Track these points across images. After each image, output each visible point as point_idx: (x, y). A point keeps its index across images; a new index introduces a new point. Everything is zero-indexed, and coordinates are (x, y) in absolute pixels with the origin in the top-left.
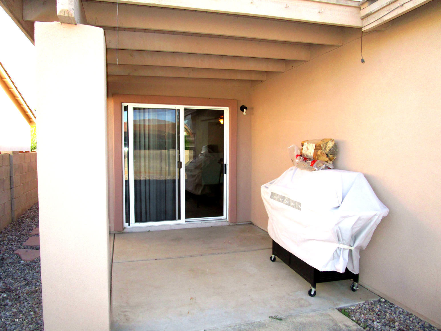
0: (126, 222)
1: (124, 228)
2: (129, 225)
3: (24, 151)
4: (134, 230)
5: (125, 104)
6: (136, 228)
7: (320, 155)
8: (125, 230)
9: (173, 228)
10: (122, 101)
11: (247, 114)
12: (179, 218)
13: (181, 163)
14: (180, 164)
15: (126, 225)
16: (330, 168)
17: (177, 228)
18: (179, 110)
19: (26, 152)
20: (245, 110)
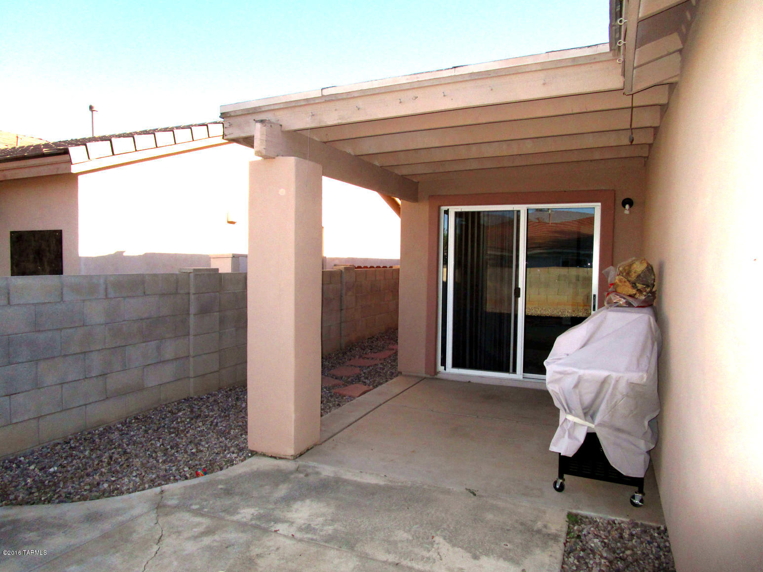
0: (442, 365)
1: (436, 372)
2: (445, 369)
3: (382, 267)
4: (450, 378)
5: (445, 208)
6: (453, 374)
7: (618, 285)
8: (439, 376)
9: (504, 384)
10: (440, 205)
11: (630, 212)
12: (514, 371)
13: (519, 289)
14: (517, 291)
15: (441, 368)
16: (633, 307)
17: (511, 384)
18: (518, 212)
19: (384, 267)
20: (627, 206)
